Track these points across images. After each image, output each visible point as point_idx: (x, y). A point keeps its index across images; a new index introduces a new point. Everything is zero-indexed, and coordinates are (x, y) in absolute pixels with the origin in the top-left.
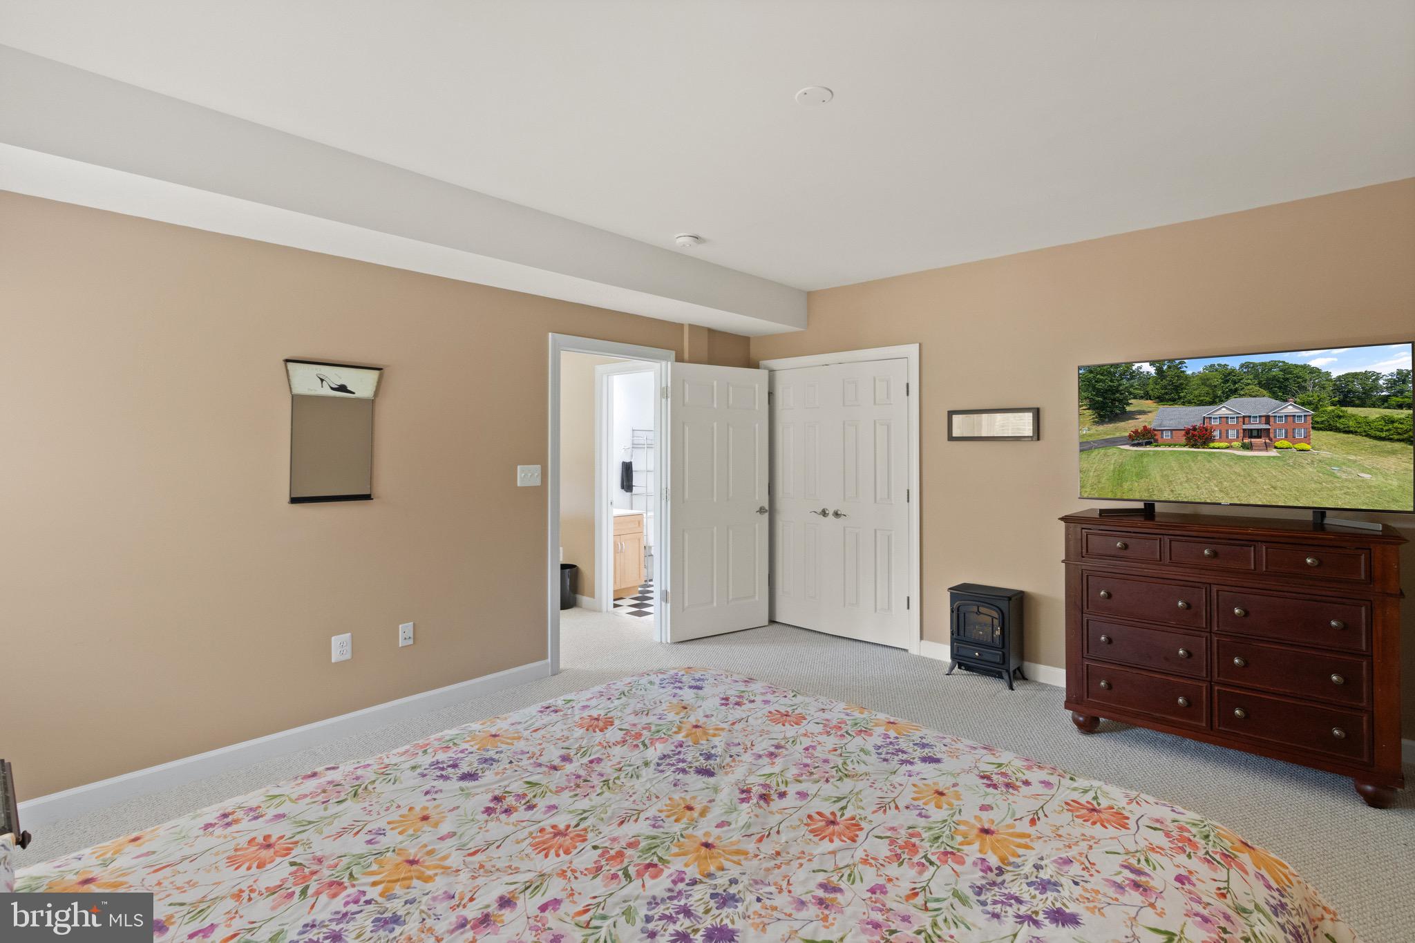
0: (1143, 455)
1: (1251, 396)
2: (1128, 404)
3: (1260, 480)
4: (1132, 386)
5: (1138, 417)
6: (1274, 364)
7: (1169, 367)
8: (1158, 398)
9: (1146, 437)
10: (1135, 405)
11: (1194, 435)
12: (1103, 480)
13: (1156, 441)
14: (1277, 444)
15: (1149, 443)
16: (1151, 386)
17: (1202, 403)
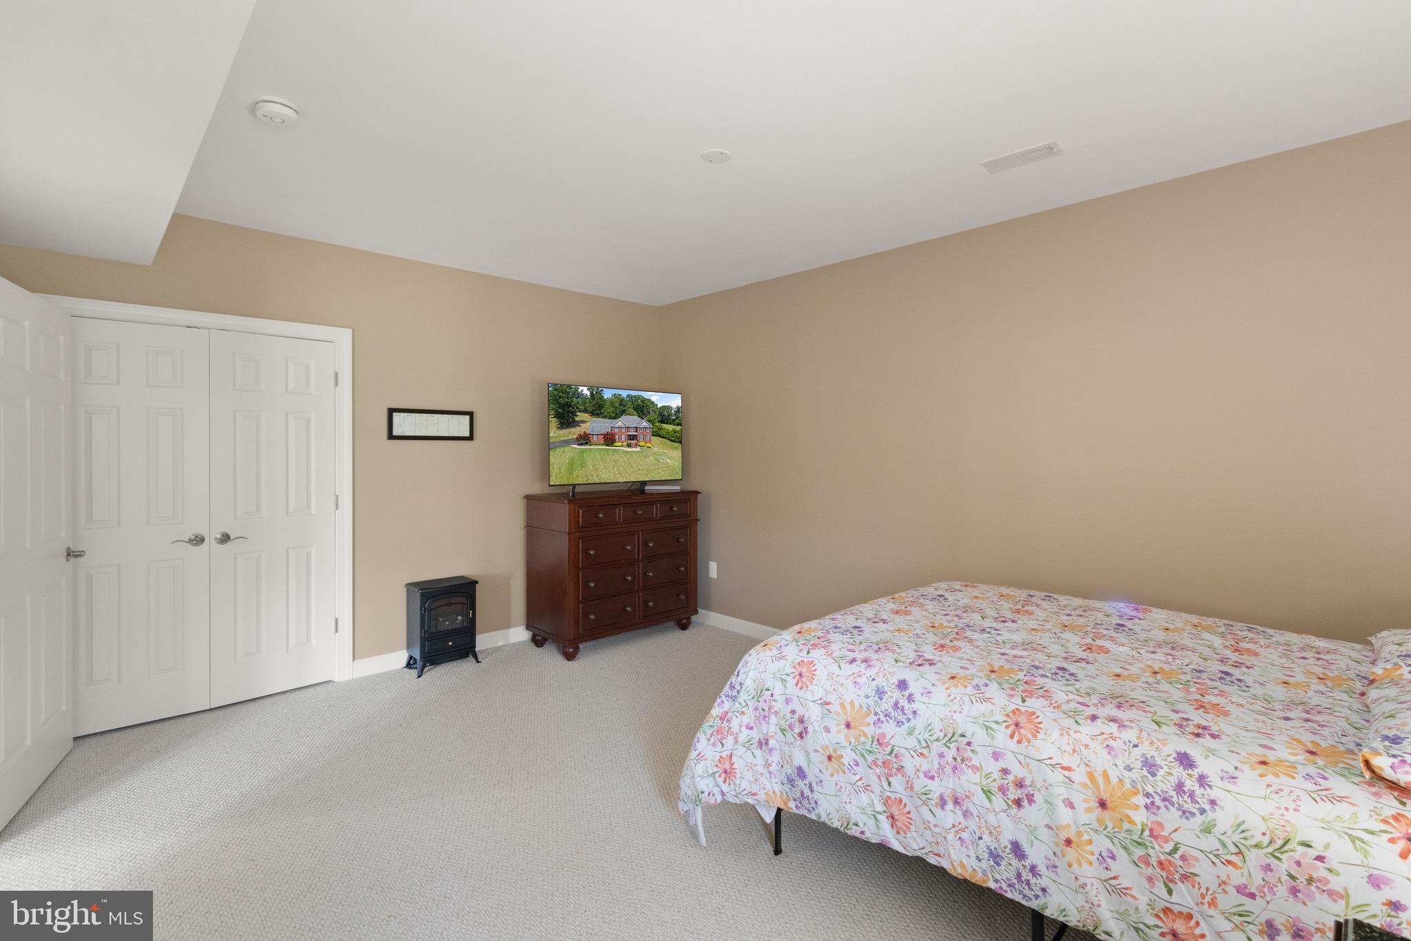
0: (584, 451)
1: (630, 415)
2: (576, 416)
3: (634, 465)
4: (578, 403)
5: (581, 425)
6: (638, 397)
7: (596, 393)
8: (591, 412)
9: (584, 439)
10: (581, 416)
11: (607, 438)
12: (562, 470)
13: (590, 441)
14: (640, 444)
15: (586, 443)
16: (588, 404)
17: (611, 418)
